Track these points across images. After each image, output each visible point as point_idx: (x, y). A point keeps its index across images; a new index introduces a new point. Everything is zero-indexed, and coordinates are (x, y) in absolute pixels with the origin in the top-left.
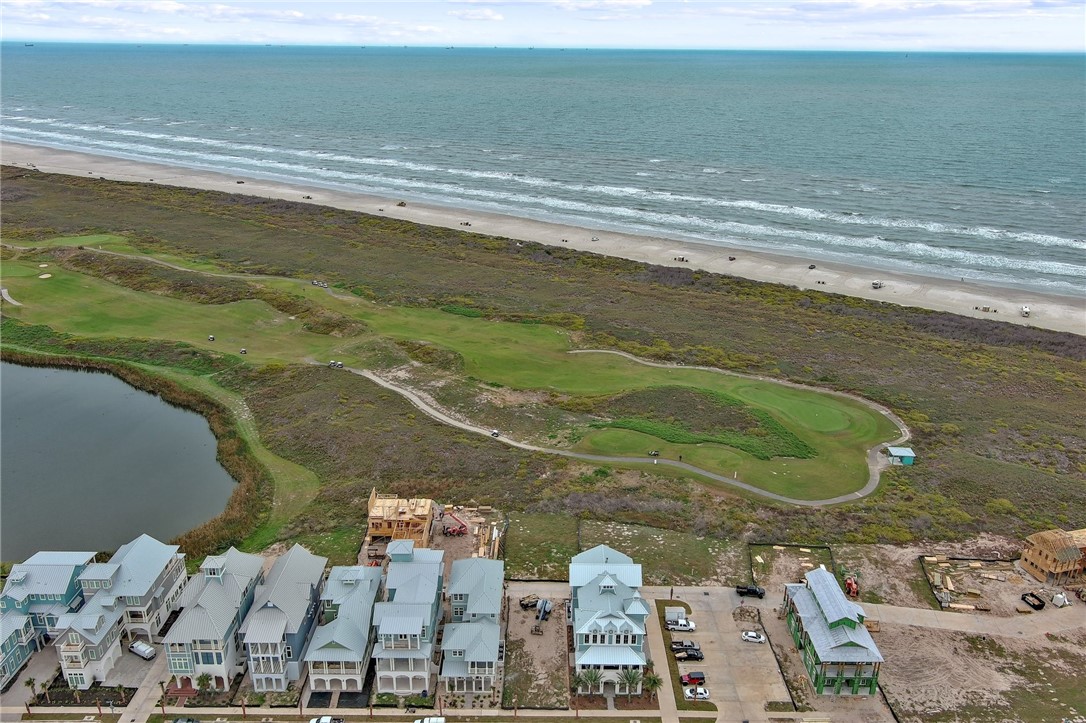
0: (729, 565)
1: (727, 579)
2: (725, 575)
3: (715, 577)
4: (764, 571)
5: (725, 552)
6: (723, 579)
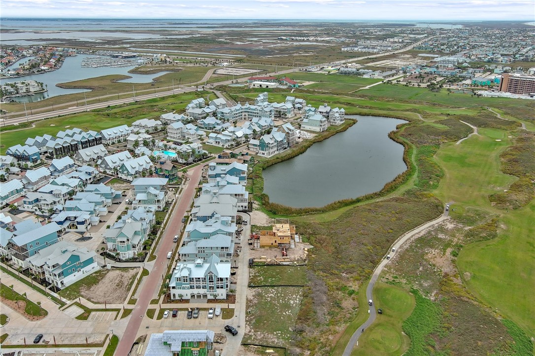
0: (264, 338)
2: (255, 335)
3: (253, 331)
4: (258, 351)
5: (277, 338)
6: (251, 334)
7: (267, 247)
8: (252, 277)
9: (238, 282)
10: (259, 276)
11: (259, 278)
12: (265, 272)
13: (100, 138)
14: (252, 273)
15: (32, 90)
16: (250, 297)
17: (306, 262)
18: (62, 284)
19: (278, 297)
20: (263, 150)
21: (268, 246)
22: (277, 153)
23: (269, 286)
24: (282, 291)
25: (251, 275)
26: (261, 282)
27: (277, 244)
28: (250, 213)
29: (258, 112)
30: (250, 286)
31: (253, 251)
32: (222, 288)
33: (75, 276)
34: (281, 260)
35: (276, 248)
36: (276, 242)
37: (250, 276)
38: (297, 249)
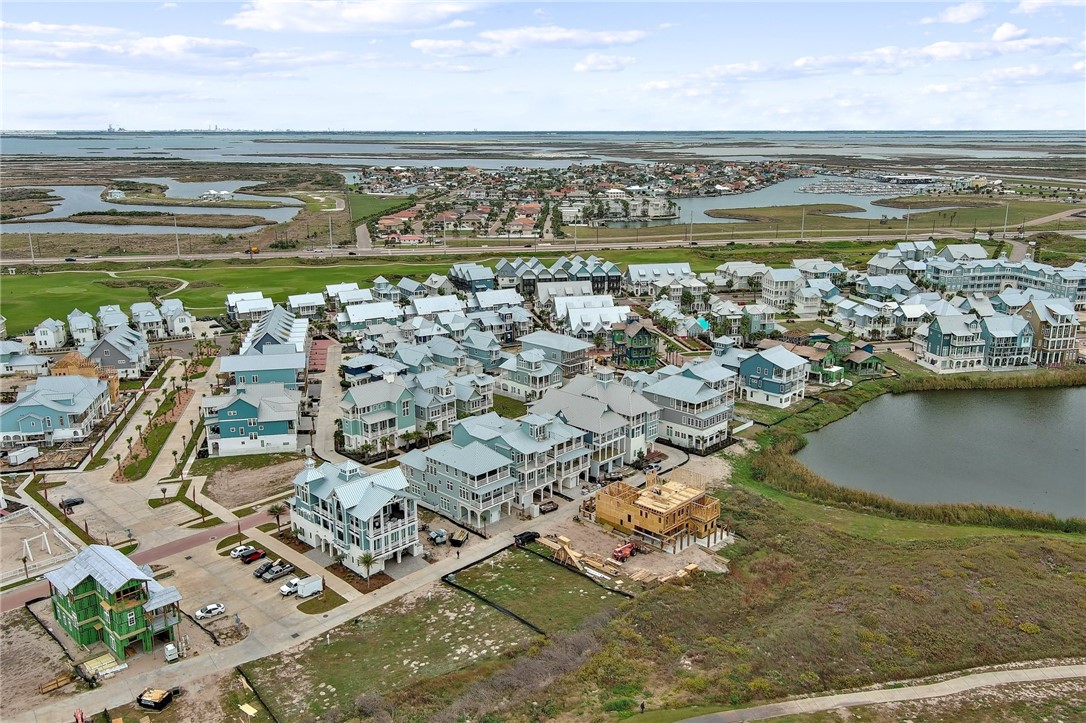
0: (288, 681)
1: (279, 662)
2: (287, 665)
3: (297, 657)
4: (234, 694)
5: (308, 698)
6: (286, 660)
7: (609, 527)
8: (480, 566)
10: (496, 571)
11: (488, 574)
12: (520, 570)
13: (618, 279)
14: (495, 560)
15: (652, 213)
18: (216, 447)
19: (457, 625)
20: (933, 351)
21: (612, 524)
22: (981, 368)
23: (479, 597)
24: (485, 619)
26: (481, 583)
28: (696, 457)
29: (1046, 280)
30: (445, 579)
33: (243, 443)
34: (595, 564)
35: (627, 535)
36: (629, 519)
38: (678, 559)
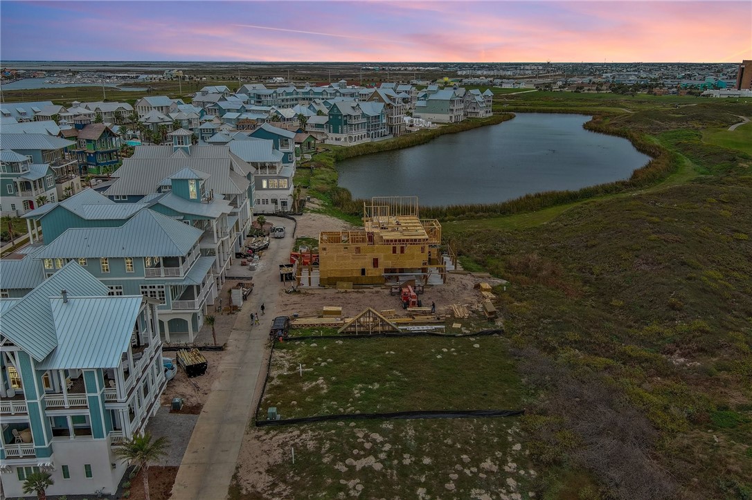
7: (345, 285)
8: (276, 382)
9: (211, 404)
10: (310, 377)
11: (307, 386)
12: (336, 362)
14: (281, 367)
16: (253, 477)
17: (499, 323)
19: (403, 471)
20: (336, 131)
21: (348, 279)
22: (367, 140)
23: (352, 417)
24: (420, 440)
25: (274, 373)
26: (319, 400)
27: (379, 272)
28: (297, 218)
30: (260, 422)
31: (295, 298)
32: (84, 431)
34: (399, 320)
35: (376, 285)
36: (376, 263)
37: (268, 378)
38: (453, 286)
